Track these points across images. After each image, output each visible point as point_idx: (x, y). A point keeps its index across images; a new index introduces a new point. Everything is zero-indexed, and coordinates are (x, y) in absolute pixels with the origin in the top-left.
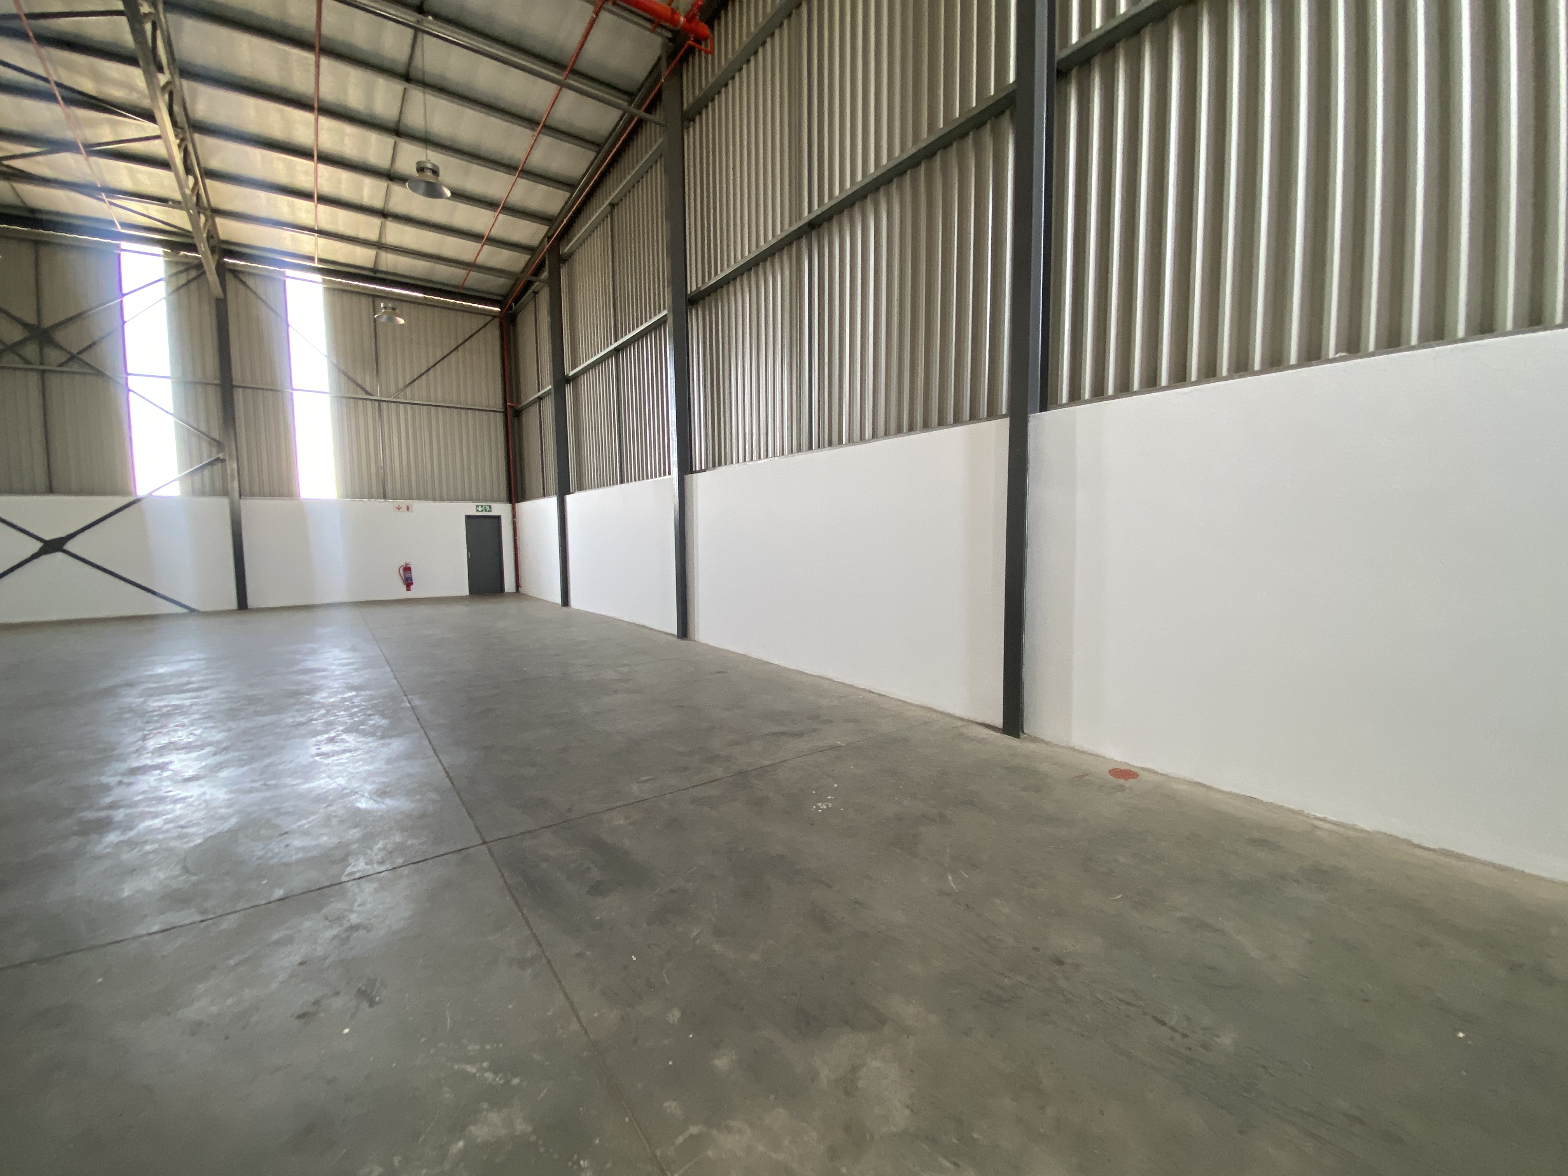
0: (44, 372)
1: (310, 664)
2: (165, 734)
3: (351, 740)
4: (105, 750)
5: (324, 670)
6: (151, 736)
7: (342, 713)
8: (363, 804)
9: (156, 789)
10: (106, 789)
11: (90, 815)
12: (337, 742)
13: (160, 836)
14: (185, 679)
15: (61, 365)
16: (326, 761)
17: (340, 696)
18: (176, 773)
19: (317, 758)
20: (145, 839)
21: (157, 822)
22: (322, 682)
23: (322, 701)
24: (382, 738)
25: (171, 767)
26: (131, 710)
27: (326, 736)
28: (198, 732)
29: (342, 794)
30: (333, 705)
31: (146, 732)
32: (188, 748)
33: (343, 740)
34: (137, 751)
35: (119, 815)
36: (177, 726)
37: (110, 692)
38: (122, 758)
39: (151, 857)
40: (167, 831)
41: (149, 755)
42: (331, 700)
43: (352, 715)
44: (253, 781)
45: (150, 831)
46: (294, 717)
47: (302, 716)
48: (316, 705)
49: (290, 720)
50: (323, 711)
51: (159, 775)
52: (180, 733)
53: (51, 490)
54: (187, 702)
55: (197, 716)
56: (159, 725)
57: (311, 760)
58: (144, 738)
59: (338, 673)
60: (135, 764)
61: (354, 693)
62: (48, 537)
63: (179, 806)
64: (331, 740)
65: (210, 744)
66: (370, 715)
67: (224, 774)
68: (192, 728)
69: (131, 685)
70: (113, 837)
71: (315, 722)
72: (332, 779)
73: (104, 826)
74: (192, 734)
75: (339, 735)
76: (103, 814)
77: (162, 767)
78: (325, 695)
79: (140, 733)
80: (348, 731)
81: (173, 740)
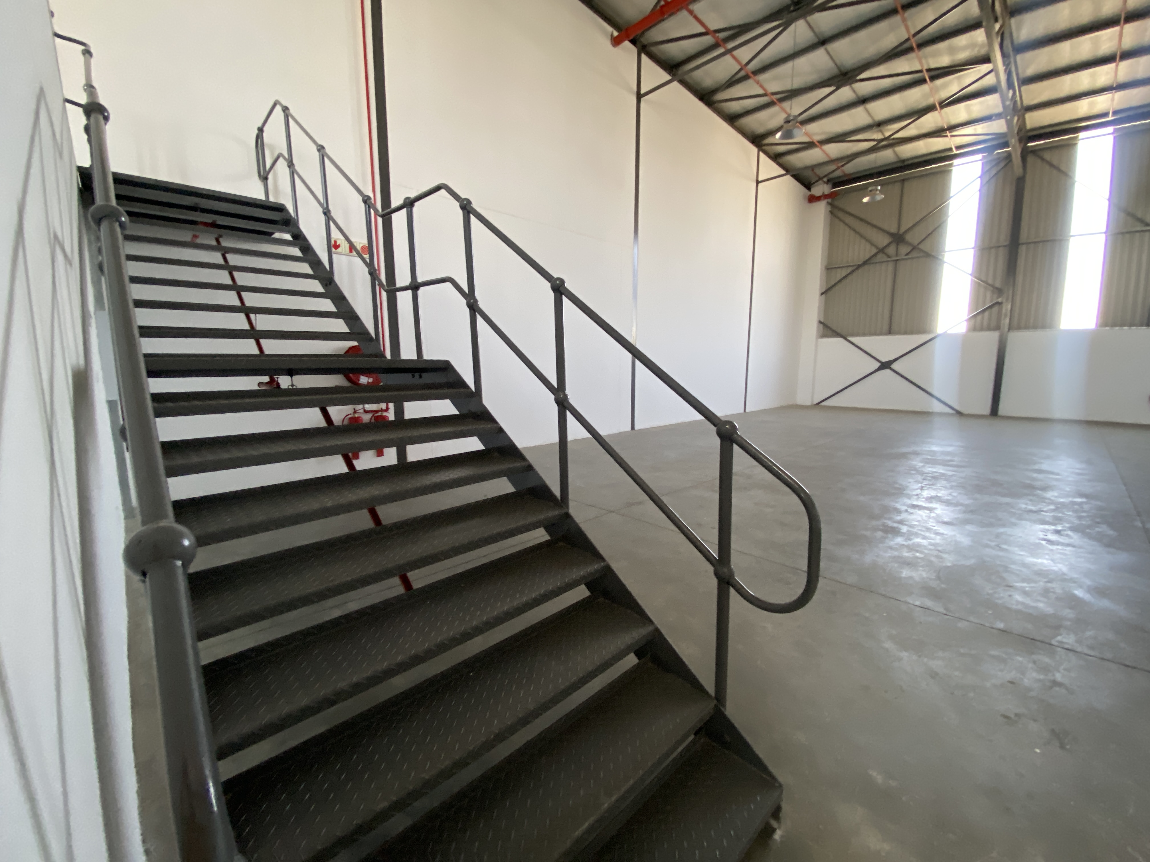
0: (897, 260)
1: (1045, 466)
2: (934, 489)
3: (1075, 538)
4: (900, 489)
5: (1058, 474)
6: (926, 488)
7: (1070, 513)
8: (1079, 593)
9: (926, 522)
10: (899, 512)
11: (890, 523)
12: (1062, 535)
13: (926, 551)
14: (949, 458)
15: (907, 254)
16: (1051, 547)
17: (1070, 499)
18: (938, 516)
19: (1044, 542)
20: (917, 549)
21: (925, 542)
22: (1055, 483)
23: (1053, 498)
24: (1108, 545)
25: (936, 511)
26: (916, 470)
27: (1053, 527)
28: (955, 494)
29: (1062, 578)
30: (1062, 504)
31: (923, 485)
32: (948, 503)
33: (1067, 535)
34: (917, 495)
35: (904, 529)
36: (942, 486)
37: (904, 456)
38: (909, 497)
39: (919, 560)
40: (930, 550)
41: (924, 500)
42: (1062, 500)
43: (1080, 518)
44: (990, 540)
45: (919, 545)
46: (1027, 504)
47: (1033, 505)
48: (1047, 501)
49: (1024, 506)
50: (1052, 507)
51: (928, 514)
52: (943, 492)
53: (890, 333)
54: (950, 473)
55: (954, 484)
56: (931, 483)
57: (1038, 541)
58: (922, 489)
59: (1071, 479)
60: (915, 503)
61: (1084, 500)
62: (884, 360)
63: (938, 537)
64: (1058, 532)
65: (962, 505)
66: (1098, 523)
67: (969, 527)
68: (951, 491)
69: (916, 453)
70: (899, 540)
71: (1043, 513)
72: (1054, 563)
73: (895, 532)
74: (950, 494)
75: (1065, 530)
76: (895, 525)
77: (931, 510)
78: (1056, 494)
79: (920, 485)
80: (1073, 529)
81: (939, 495)
